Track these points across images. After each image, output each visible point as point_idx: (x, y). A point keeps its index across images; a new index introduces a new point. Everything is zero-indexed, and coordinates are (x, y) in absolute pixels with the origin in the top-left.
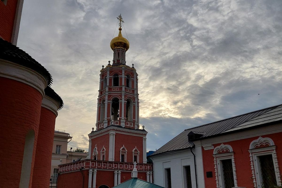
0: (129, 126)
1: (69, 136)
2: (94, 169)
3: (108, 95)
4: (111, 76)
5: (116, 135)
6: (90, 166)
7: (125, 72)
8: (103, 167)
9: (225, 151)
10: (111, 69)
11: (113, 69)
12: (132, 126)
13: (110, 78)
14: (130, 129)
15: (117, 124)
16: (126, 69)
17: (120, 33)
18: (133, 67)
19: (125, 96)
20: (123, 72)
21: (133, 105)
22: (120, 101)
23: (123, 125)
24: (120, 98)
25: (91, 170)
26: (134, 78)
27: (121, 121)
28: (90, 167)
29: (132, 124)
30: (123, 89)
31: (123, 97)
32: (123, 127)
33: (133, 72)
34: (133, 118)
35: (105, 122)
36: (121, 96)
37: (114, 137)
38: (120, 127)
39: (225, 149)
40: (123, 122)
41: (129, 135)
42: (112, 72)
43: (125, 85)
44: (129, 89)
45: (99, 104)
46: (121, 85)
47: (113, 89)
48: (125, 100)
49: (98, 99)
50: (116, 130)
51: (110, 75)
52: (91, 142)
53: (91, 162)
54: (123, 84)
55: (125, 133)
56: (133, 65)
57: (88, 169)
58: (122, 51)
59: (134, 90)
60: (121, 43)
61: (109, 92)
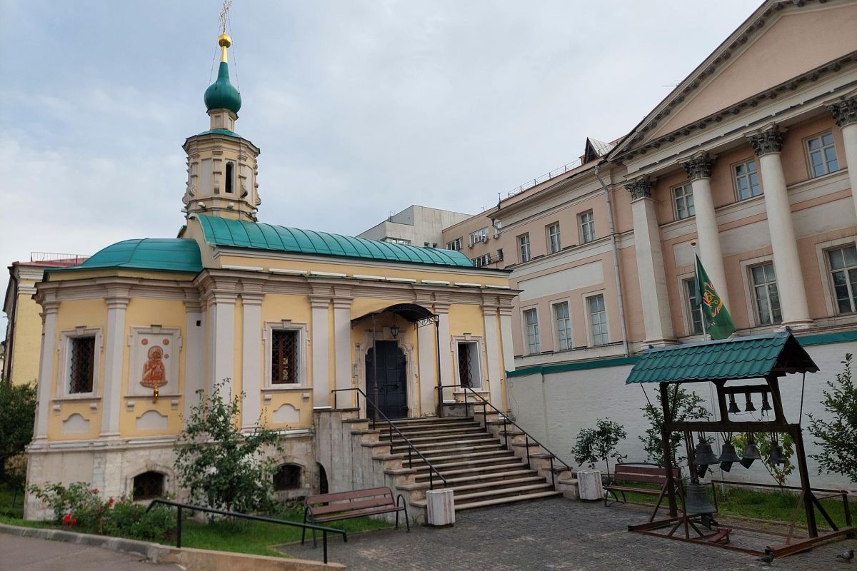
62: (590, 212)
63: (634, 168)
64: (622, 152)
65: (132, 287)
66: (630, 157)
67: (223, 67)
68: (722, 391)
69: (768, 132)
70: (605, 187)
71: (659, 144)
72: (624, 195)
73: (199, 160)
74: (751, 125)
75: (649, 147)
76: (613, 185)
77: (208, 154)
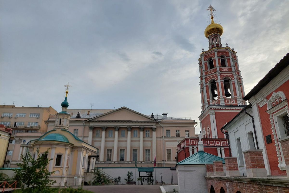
0: (230, 103)
1: (194, 122)
2: (194, 146)
3: (205, 79)
4: (206, 61)
5: (216, 114)
6: (190, 143)
7: (218, 53)
8: (210, 145)
9: (278, 101)
10: (205, 55)
11: (206, 55)
12: (234, 103)
13: (205, 63)
14: (232, 106)
15: (217, 103)
16: (219, 50)
17: (212, 21)
18: (227, 47)
19: (221, 76)
20: (216, 54)
21: (232, 82)
22: (216, 81)
23: (222, 103)
24: (216, 79)
25: (191, 148)
26: (229, 56)
27: (220, 99)
28: (190, 145)
29: (234, 100)
30: (218, 69)
31: (219, 77)
32: (223, 105)
33: (228, 51)
34: (234, 96)
35: (206, 104)
36: (217, 76)
37: (214, 116)
38: (220, 105)
39: (278, 99)
40: (222, 100)
41: (231, 112)
42: (206, 57)
43: (219, 66)
44: (225, 68)
45: (201, 89)
46: (216, 66)
47: (209, 72)
48: (221, 79)
49: (200, 85)
50: (215, 109)
51: (204, 61)
52: (201, 123)
53: (190, 141)
54: (217, 64)
55: (227, 111)
56: (227, 44)
57: (188, 146)
58: (215, 36)
59: (231, 67)
60: (213, 29)
61: (206, 76)
62: (77, 130)
63: (92, 124)
64: (91, 120)
65: (57, 145)
66: (92, 122)
67: (66, 98)
68: (146, 173)
69: (118, 128)
70: (84, 126)
71: (99, 122)
72: (87, 129)
73: (64, 118)
74: (116, 125)
75: (96, 121)
76: (85, 126)
77: (66, 117)
